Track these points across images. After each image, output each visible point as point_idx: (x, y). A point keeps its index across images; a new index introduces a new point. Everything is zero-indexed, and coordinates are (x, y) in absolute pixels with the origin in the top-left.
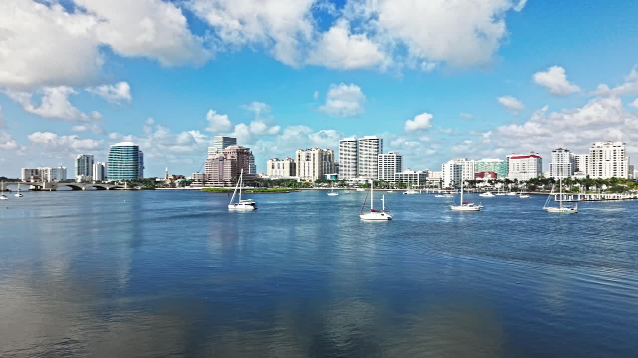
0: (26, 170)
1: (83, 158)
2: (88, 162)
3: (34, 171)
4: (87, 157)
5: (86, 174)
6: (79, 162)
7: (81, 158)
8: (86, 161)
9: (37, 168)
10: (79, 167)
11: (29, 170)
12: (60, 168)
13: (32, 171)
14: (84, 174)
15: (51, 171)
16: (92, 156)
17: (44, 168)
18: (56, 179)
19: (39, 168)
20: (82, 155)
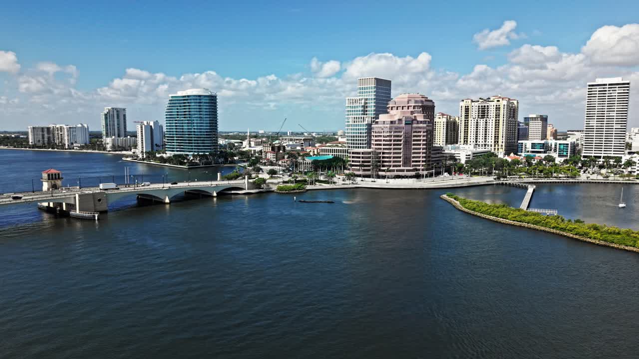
0: (34, 128)
1: (111, 113)
2: (118, 117)
3: (46, 130)
4: (117, 111)
5: (117, 136)
6: (106, 118)
7: (109, 112)
8: (115, 116)
9: (50, 126)
10: (107, 125)
11: (38, 128)
12: (80, 126)
13: (43, 129)
14: (114, 135)
15: (68, 131)
16: (124, 110)
17: (58, 126)
18: (76, 142)
19: (51, 126)
20: (110, 108)
